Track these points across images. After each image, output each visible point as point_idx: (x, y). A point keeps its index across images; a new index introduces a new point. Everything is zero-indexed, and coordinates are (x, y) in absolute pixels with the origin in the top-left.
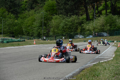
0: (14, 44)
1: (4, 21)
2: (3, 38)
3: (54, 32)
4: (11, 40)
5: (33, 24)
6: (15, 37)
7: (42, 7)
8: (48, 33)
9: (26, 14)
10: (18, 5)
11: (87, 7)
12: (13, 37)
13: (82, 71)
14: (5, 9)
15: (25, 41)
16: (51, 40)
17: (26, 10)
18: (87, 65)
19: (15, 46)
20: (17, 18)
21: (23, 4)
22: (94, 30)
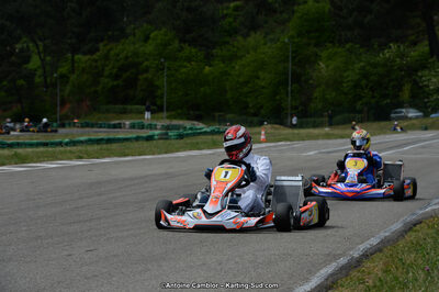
1: (169, 69)
2: (166, 122)
4: (191, 129)
5: (258, 78)
6: (205, 118)
9: (236, 43)
10: (213, 18)
11: (432, 18)
12: (199, 118)
13: (410, 229)
14: (172, 34)
17: (236, 33)
18: (429, 209)
19: (204, 149)
21: (227, 15)
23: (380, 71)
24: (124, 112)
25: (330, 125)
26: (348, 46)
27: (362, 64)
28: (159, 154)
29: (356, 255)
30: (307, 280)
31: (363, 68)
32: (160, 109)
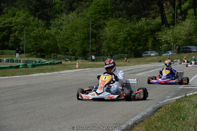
0: (44, 69)
1: (27, 31)
2: (26, 59)
3: (109, 47)
4: (39, 62)
5: (74, 35)
6: (46, 57)
7: (88, 6)
8: (98, 49)
9: (62, 18)
10: (49, 5)
11: (162, 4)
12: (43, 57)
13: (156, 111)
14: (27, 13)
15: (61, 63)
17: (62, 12)
18: (165, 101)
19: (46, 72)
20: (48, 26)
21: (57, 3)
22: (175, 43)
23: (137, 32)
24: (3, 54)
26: (120, 19)
27: (128, 28)
28: (23, 75)
29: (130, 124)
31: (128, 31)
32: (22, 52)
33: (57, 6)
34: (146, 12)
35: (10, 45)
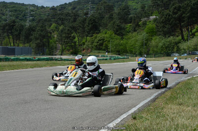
2: (111, 55)
3: (153, 51)
4: (117, 57)
5: (136, 44)
6: (121, 54)
7: (143, 29)
8: (148, 52)
9: (130, 35)
10: (124, 28)
11: (182, 29)
12: (119, 55)
14: (112, 32)
15: (128, 58)
16: (151, 57)
17: (130, 32)
19: (121, 62)
20: (122, 39)
21: (127, 27)
22: (188, 49)
23: (168, 43)
24: (99, 53)
25: (155, 57)
26: (160, 36)
28: (109, 63)
30: (150, 97)
31: (164, 42)
32: (109, 52)
33: (128, 29)
34: (173, 33)
35: (103, 48)
